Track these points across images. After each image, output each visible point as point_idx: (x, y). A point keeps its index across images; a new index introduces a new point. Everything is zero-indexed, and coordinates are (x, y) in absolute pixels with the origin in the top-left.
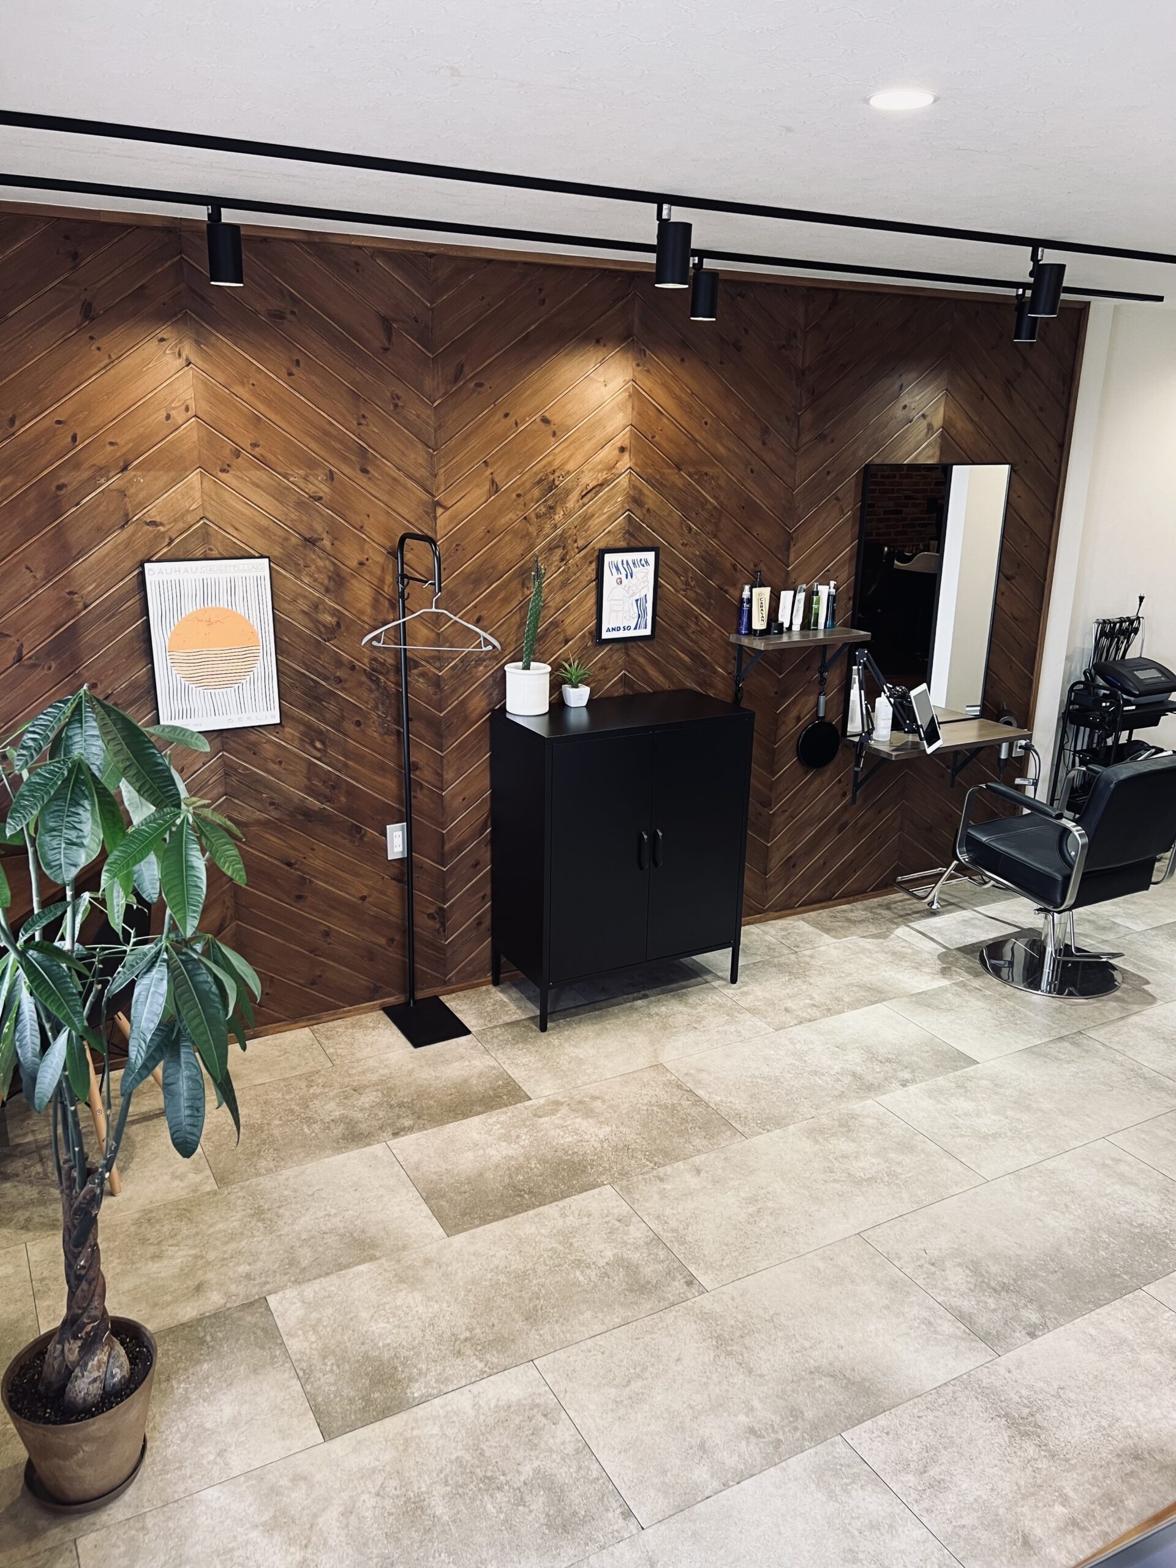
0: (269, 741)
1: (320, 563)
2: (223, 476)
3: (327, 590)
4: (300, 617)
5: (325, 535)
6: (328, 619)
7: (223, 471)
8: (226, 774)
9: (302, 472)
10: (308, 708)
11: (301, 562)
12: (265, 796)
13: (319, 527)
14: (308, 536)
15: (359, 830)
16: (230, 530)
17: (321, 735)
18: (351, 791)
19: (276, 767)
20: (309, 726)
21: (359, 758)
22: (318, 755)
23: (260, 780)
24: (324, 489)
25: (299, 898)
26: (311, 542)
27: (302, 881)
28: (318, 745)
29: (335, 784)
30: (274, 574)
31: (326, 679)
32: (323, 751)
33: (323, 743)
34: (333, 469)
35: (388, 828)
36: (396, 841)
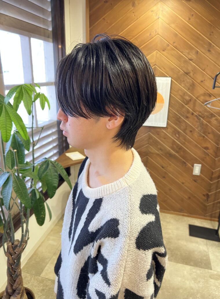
0: (163, 132)
1: (188, 80)
2: (163, 52)
3: (189, 89)
4: (179, 97)
5: (191, 72)
6: (187, 98)
7: (163, 51)
8: (149, 138)
9: (187, 51)
10: (176, 124)
11: (182, 80)
12: (159, 147)
13: (190, 69)
14: (186, 71)
15: (185, 163)
16: (162, 69)
17: (179, 133)
18: (185, 151)
19: (163, 139)
20: (175, 129)
21: (190, 142)
22: (177, 138)
23: (158, 142)
24: (193, 56)
25: (164, 177)
26: (187, 74)
28: (177, 135)
29: (180, 148)
31: (183, 116)
32: (179, 138)
33: (179, 135)
34: (198, 50)
35: (195, 165)
36: (197, 169)
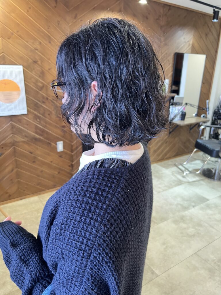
0: (24, 119)
1: (38, 68)
3: (40, 76)
4: (33, 84)
5: (39, 60)
6: (40, 85)
7: (9, 39)
8: (12, 128)
9: (32, 41)
10: (35, 110)
11: (32, 68)
12: (24, 134)
13: (37, 58)
14: (34, 60)
15: (50, 144)
16: (11, 57)
17: (39, 118)
18: (47, 133)
19: (26, 126)
20: (35, 115)
21: (50, 124)
22: (38, 123)
23: (22, 130)
24: (38, 47)
25: (34, 162)
26: (35, 62)
27: (35, 158)
28: (38, 120)
29: (43, 131)
30: (24, 71)
31: (39, 101)
32: (40, 122)
34: (41, 41)
35: (58, 143)
36: (60, 146)
